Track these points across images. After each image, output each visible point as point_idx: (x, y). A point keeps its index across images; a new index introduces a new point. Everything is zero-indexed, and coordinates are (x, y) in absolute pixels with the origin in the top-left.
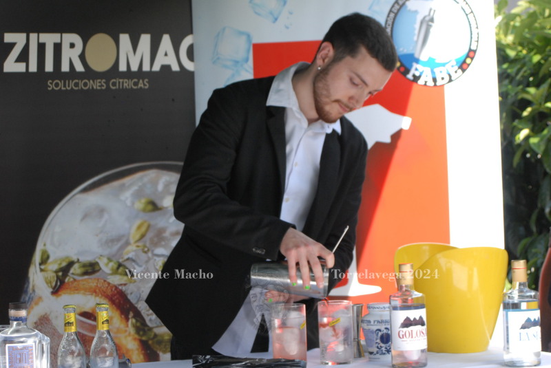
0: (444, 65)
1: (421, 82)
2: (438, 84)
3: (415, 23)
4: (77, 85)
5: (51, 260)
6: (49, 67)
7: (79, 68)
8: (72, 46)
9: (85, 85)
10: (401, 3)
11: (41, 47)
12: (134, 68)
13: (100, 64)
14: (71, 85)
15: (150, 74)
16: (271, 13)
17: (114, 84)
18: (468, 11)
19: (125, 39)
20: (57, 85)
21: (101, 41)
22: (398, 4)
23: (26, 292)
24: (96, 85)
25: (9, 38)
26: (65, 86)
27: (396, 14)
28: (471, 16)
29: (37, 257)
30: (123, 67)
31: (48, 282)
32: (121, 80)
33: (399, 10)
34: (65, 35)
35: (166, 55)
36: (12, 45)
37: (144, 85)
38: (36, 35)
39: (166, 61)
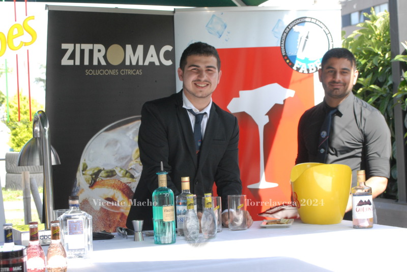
0: (313, 62)
1: (301, 71)
2: (310, 72)
3: (298, 39)
4: (102, 72)
5: (88, 169)
6: (86, 63)
7: (103, 63)
8: (99, 51)
9: (107, 72)
10: (290, 27)
11: (82, 52)
12: (134, 63)
13: (115, 61)
14: (98, 73)
15: (143, 67)
16: (218, 33)
17: (123, 72)
18: (327, 32)
19: (129, 47)
20: (91, 72)
21: (115, 48)
22: (289, 28)
23: (75, 186)
24: (113, 72)
25: (64, 46)
26: (95, 73)
27: (287, 34)
28: (329, 35)
29: (81, 167)
30: (128, 63)
31: (87, 181)
32: (127, 70)
33: (289, 32)
34: (95, 45)
35: (152, 56)
36: (66, 50)
37: (140, 73)
38: (79, 45)
39: (152, 60)
